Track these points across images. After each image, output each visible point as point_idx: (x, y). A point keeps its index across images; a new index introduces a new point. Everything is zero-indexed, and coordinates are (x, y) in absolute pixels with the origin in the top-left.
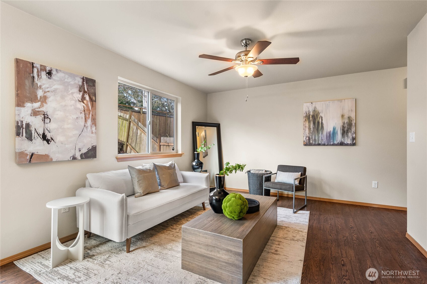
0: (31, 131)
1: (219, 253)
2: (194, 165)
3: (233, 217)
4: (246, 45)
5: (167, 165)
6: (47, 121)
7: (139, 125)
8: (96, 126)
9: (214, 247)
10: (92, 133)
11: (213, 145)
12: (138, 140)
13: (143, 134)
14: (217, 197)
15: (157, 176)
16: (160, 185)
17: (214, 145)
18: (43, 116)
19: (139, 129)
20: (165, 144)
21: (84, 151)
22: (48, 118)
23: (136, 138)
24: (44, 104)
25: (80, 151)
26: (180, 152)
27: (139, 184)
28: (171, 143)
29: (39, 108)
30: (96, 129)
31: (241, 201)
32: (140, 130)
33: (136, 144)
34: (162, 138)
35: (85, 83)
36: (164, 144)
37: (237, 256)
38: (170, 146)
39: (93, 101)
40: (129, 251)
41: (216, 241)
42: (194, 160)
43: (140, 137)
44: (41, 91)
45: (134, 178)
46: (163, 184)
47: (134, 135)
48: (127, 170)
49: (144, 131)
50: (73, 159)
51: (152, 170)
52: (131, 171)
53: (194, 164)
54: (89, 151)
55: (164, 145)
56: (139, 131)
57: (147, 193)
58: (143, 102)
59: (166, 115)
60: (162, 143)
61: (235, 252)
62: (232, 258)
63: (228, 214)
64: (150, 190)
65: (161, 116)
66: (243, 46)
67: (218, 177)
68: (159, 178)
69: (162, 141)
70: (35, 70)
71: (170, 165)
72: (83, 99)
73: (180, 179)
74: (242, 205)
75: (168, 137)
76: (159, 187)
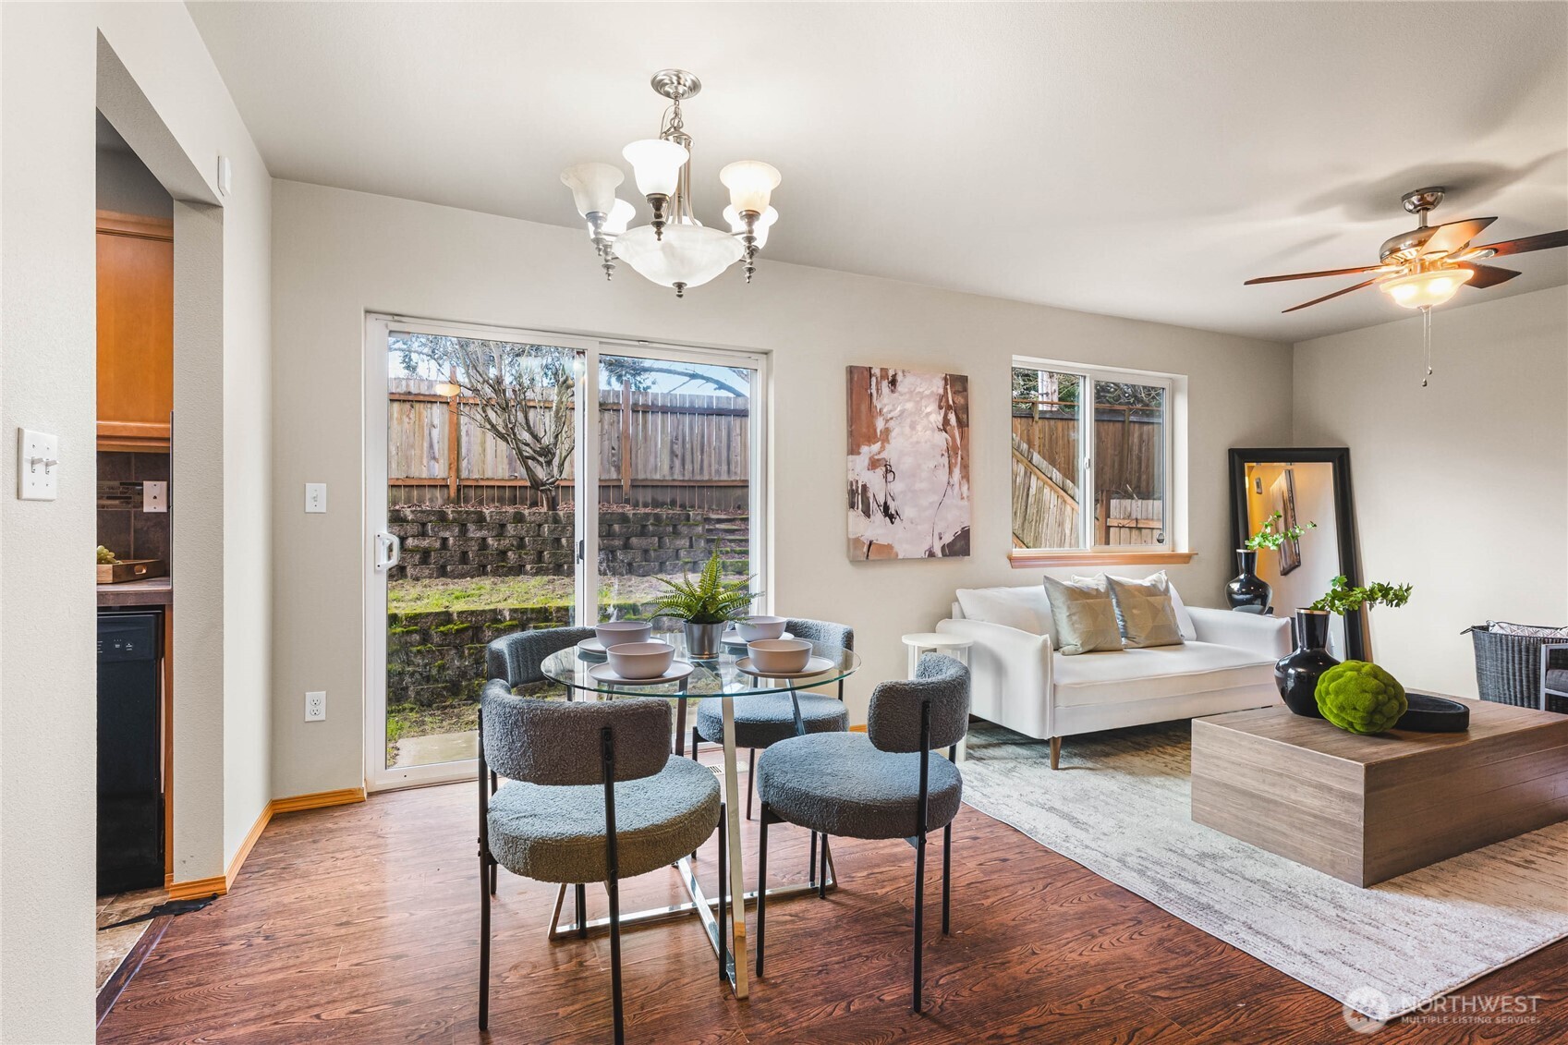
0: (868, 498)
1: (1296, 792)
2: (1236, 589)
3: (1351, 724)
4: (1424, 207)
5: (1146, 582)
6: (890, 476)
7: (1034, 462)
8: (968, 481)
9: (1281, 775)
10: (962, 498)
11: (1310, 526)
12: (1032, 510)
13: (1047, 490)
14: (1300, 670)
15: (1117, 611)
16: (1125, 635)
17: (1315, 526)
18: (884, 469)
19: (1035, 474)
20: (1125, 522)
21: (948, 538)
22: (891, 471)
23: (1023, 504)
24: (886, 445)
25: (941, 538)
26: (1183, 548)
27: (1073, 624)
28: (1147, 519)
29: (879, 453)
30: (969, 489)
31: (1376, 681)
32: (1038, 478)
33: (1023, 524)
34: (1114, 502)
35: (948, 387)
36: (1120, 521)
37: (1347, 803)
38: (1143, 530)
39: (963, 424)
40: (1056, 767)
41: (1285, 762)
42: (1238, 575)
43: (1039, 501)
44: (882, 418)
45: (1059, 607)
46: (1132, 632)
47: (1017, 493)
48: (1041, 589)
49: (1051, 479)
50: (929, 556)
51: (1102, 590)
52: (1051, 589)
53: (1235, 586)
54: (957, 538)
55: (1123, 527)
56: (1034, 478)
57: (1091, 647)
58: (1039, 380)
59: (1124, 415)
60: (1116, 518)
61: (1341, 792)
62: (1333, 805)
63: (1332, 712)
64: (1102, 644)
65: (1105, 423)
66: (1410, 211)
67: (1306, 615)
68: (1122, 616)
69: (1113, 512)
70: (874, 379)
71: (1154, 583)
72: (946, 422)
73: (1185, 630)
74: (1378, 693)
75: (1133, 498)
76: (1123, 639)
